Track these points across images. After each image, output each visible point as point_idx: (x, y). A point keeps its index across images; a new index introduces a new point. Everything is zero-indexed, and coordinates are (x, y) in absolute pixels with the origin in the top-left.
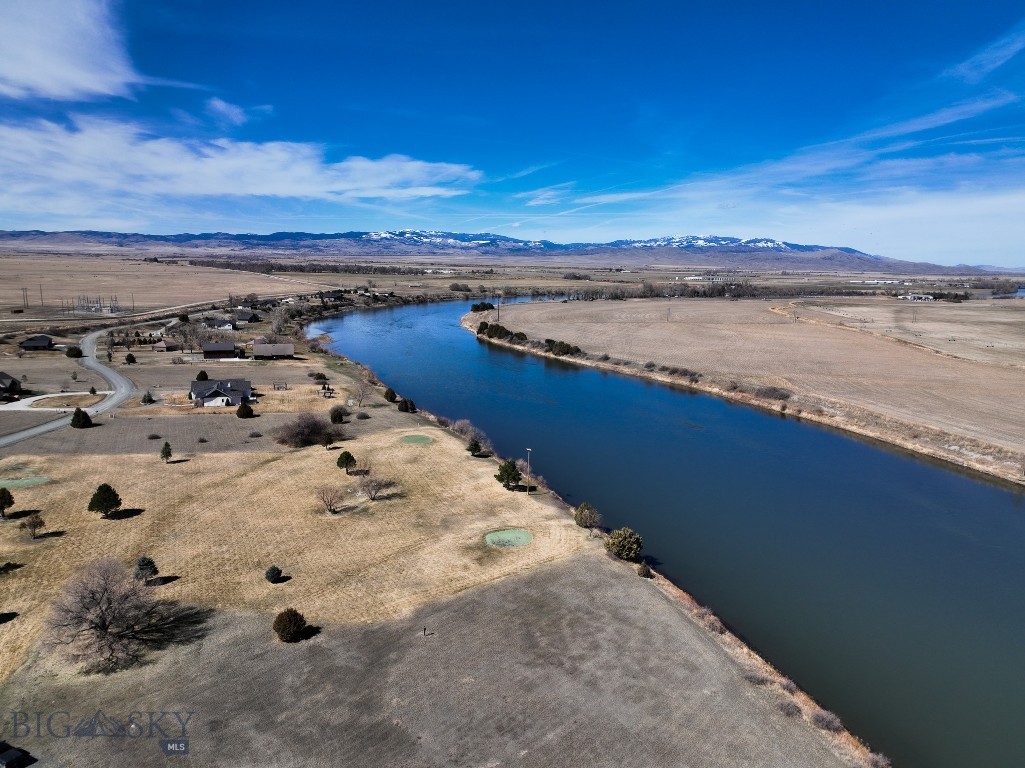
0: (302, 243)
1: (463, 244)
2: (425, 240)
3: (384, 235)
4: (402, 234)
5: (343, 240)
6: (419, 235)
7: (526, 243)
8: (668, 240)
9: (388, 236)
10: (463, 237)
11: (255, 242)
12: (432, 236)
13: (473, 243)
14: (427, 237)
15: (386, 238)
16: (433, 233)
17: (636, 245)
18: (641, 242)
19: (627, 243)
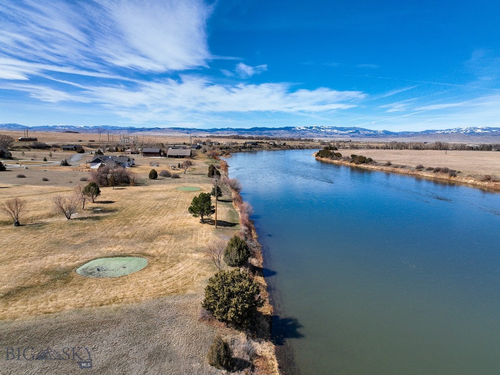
0: (264, 132)
1: (342, 132)
2: (322, 130)
3: (302, 128)
4: (311, 128)
5: (282, 131)
6: (319, 128)
7: (375, 132)
8: (458, 130)
9: (304, 128)
10: (342, 129)
11: (243, 132)
12: (326, 128)
13: (346, 132)
14: (323, 129)
15: (303, 130)
16: (327, 127)
17: (438, 132)
18: (441, 131)
19: (433, 131)
